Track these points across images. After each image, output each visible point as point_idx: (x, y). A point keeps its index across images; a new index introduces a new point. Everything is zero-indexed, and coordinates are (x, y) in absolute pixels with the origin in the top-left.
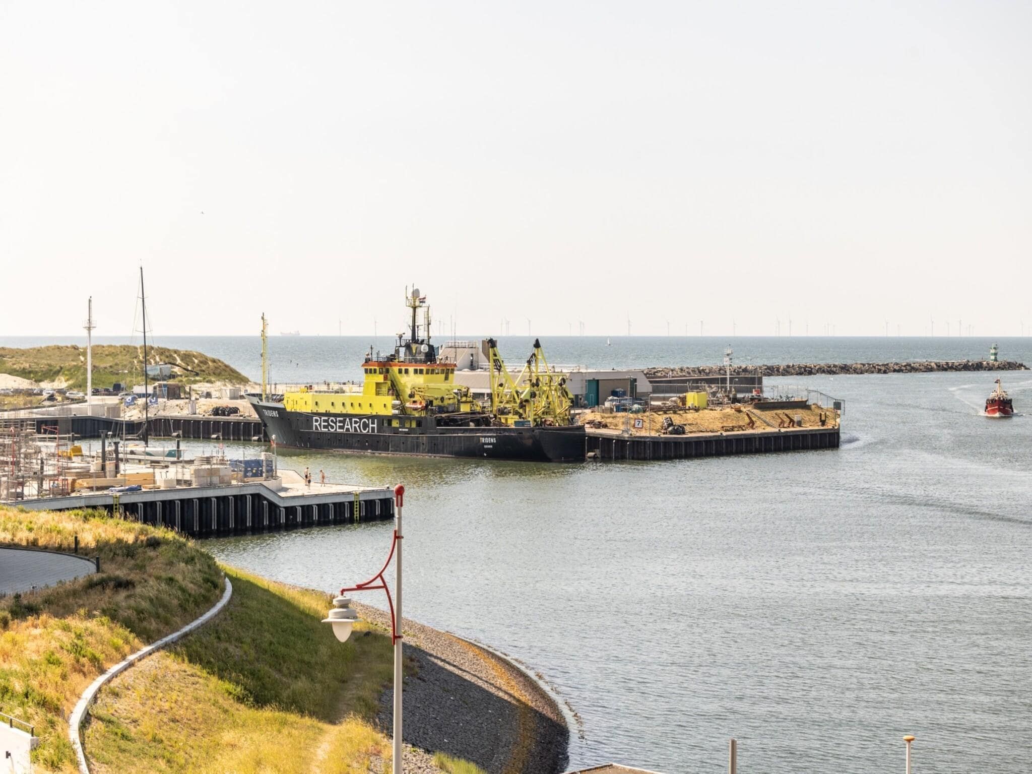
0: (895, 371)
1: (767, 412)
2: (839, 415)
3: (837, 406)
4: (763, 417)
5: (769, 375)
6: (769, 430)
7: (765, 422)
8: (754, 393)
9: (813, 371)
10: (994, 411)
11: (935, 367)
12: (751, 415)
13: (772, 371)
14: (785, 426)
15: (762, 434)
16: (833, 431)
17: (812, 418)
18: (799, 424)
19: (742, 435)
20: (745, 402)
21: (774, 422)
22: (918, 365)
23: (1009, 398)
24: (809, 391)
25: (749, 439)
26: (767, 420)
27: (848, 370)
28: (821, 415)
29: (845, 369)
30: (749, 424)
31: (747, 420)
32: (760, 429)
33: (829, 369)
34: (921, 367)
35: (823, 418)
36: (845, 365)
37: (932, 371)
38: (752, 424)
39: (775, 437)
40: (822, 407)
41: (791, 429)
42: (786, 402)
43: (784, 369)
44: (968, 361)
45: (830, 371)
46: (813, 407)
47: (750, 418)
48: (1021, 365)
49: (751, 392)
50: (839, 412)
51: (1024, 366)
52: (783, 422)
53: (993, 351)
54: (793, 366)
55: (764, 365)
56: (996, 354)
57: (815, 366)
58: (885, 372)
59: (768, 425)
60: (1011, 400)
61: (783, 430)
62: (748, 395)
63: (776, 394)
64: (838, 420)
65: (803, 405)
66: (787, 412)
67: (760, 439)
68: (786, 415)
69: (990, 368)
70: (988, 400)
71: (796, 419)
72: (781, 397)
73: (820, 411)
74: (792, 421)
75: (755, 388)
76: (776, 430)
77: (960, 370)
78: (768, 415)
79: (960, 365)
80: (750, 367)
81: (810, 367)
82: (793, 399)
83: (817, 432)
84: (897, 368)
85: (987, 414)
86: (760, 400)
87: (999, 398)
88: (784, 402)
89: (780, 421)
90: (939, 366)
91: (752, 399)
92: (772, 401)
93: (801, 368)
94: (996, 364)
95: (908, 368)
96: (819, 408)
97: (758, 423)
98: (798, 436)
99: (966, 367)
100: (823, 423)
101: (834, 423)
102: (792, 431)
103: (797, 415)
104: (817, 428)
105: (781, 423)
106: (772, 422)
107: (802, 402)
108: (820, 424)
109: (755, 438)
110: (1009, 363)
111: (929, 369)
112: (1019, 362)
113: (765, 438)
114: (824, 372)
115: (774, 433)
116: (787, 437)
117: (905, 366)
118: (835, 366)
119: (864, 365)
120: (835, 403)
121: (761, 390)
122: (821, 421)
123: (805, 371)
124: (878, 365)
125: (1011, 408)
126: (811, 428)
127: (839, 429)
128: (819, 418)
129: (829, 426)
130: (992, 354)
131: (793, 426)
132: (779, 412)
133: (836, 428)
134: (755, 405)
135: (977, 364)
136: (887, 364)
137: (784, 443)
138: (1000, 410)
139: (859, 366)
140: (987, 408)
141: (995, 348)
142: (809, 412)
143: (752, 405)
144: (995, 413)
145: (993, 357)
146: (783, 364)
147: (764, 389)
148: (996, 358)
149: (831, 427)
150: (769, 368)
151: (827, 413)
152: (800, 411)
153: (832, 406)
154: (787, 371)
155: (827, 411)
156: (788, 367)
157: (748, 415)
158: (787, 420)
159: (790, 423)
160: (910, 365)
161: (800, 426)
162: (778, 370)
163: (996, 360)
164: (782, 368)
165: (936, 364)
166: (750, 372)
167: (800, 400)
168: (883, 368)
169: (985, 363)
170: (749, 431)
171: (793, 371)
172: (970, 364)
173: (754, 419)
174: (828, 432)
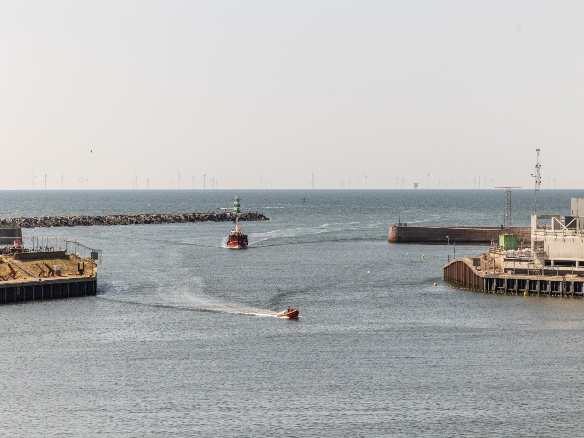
0: (146, 222)
1: (28, 263)
2: (96, 264)
3: (94, 255)
4: (23, 267)
5: (28, 227)
6: (30, 279)
7: (26, 272)
8: (15, 245)
9: (69, 223)
10: (234, 244)
11: (183, 217)
12: (13, 266)
13: (30, 223)
14: (45, 275)
15: (23, 283)
16: (90, 280)
17: (71, 268)
18: (59, 273)
19: (4, 284)
20: (7, 253)
21: (34, 272)
22: (167, 216)
23: (245, 234)
24: (68, 242)
25: (11, 288)
26: (28, 270)
27: (102, 222)
28: (79, 264)
29: (99, 221)
30: (10, 274)
31: (8, 270)
32: (21, 279)
33: (84, 221)
34: (170, 219)
35: (81, 268)
36: (100, 217)
37: (180, 222)
38: (13, 274)
39: (35, 286)
40: (79, 256)
41: (51, 278)
42: (46, 253)
43: (41, 222)
44: (213, 213)
45: (85, 222)
46: (71, 257)
47: (11, 269)
48: (261, 216)
49: (12, 243)
50: (96, 261)
51: (264, 217)
52: (43, 272)
53: (236, 203)
54: (50, 218)
55: (22, 218)
56: (238, 206)
57: (71, 218)
58: (137, 223)
59: (29, 275)
60: (247, 236)
61: (43, 280)
62: (9, 247)
63: (36, 245)
64: (95, 269)
65: (62, 256)
66: (47, 262)
67: (21, 288)
68: (46, 265)
69: (233, 219)
70: (230, 236)
71: (55, 268)
72: (41, 248)
73: (77, 261)
74: (51, 270)
75: (15, 239)
76: (36, 279)
77: (206, 220)
78: (28, 265)
79: (206, 216)
80: (9, 219)
81: (67, 220)
82: (52, 250)
83: (76, 281)
84: (147, 219)
85: (229, 247)
86: (20, 251)
87: (238, 234)
88: (44, 253)
89: (40, 271)
90: (187, 217)
91: (13, 250)
92: (33, 252)
93: (58, 220)
94: (239, 215)
95: (158, 219)
96: (77, 257)
97: (19, 273)
98: (57, 285)
99: (212, 218)
100: (81, 272)
101: (91, 272)
102: (52, 281)
103: (57, 265)
104: (75, 277)
105: (41, 273)
106: (33, 272)
107: (61, 252)
108: (78, 273)
109: (17, 287)
110: (250, 214)
111: (177, 220)
112: (260, 213)
113: (26, 287)
114: (79, 223)
115: (35, 282)
116: (46, 286)
117: (155, 217)
118: (90, 218)
119: (117, 217)
120: (92, 253)
121: (21, 241)
122: (79, 270)
123: (62, 223)
124: (130, 217)
125: (247, 241)
126: (70, 277)
127: (96, 277)
128: (77, 267)
129: (87, 275)
130: (235, 206)
131: (53, 275)
132: (39, 262)
133: (93, 276)
134: (16, 255)
135: (221, 215)
136: (139, 216)
137: (44, 292)
138: (239, 243)
139: (112, 218)
140: (229, 242)
141: (237, 200)
142: (67, 262)
143: (12, 257)
144: (236, 246)
145: (236, 209)
146: (40, 217)
147: (24, 240)
148: (238, 209)
149: (88, 276)
150: (27, 220)
151: (85, 263)
152: (59, 261)
153: (89, 256)
154: (45, 223)
155: (85, 260)
156: (46, 219)
157: (9, 265)
158: (47, 270)
159: (50, 272)
160: (160, 217)
161: (60, 275)
162: (36, 222)
163: (238, 211)
164: (39, 220)
165: (184, 215)
166: (9, 224)
167: (59, 250)
168: (135, 220)
169: (228, 214)
170: (11, 281)
171: (50, 223)
172: (215, 215)
173: (15, 269)
174: (86, 280)
